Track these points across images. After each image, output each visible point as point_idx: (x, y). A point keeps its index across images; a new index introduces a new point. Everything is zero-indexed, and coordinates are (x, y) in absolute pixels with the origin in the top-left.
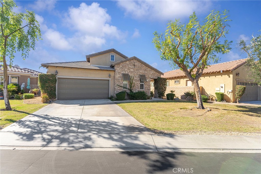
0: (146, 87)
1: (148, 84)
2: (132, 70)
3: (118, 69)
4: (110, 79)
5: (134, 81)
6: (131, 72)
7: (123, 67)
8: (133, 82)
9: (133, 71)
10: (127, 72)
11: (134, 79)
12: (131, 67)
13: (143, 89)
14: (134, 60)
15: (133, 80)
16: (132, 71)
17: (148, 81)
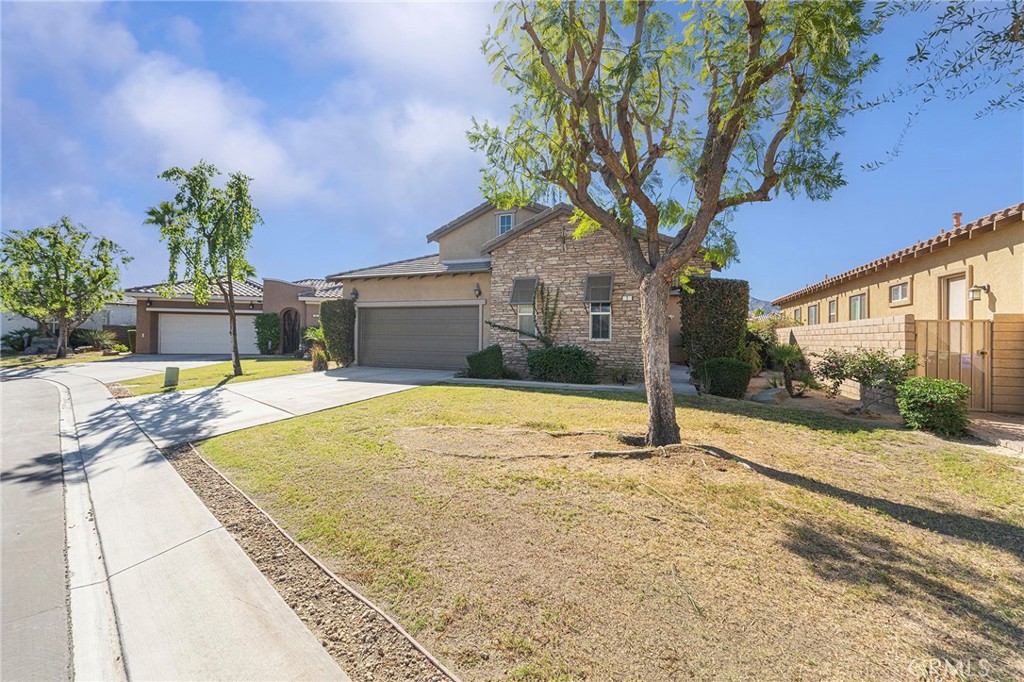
0: (620, 329)
1: (630, 313)
2: (553, 261)
3: (501, 262)
4: (480, 302)
5: (561, 305)
6: (552, 269)
7: (517, 252)
8: (558, 310)
9: (558, 265)
10: (533, 271)
11: (562, 296)
12: (548, 249)
13: (608, 337)
14: (562, 219)
15: (556, 301)
16: (555, 263)
17: (630, 298)
